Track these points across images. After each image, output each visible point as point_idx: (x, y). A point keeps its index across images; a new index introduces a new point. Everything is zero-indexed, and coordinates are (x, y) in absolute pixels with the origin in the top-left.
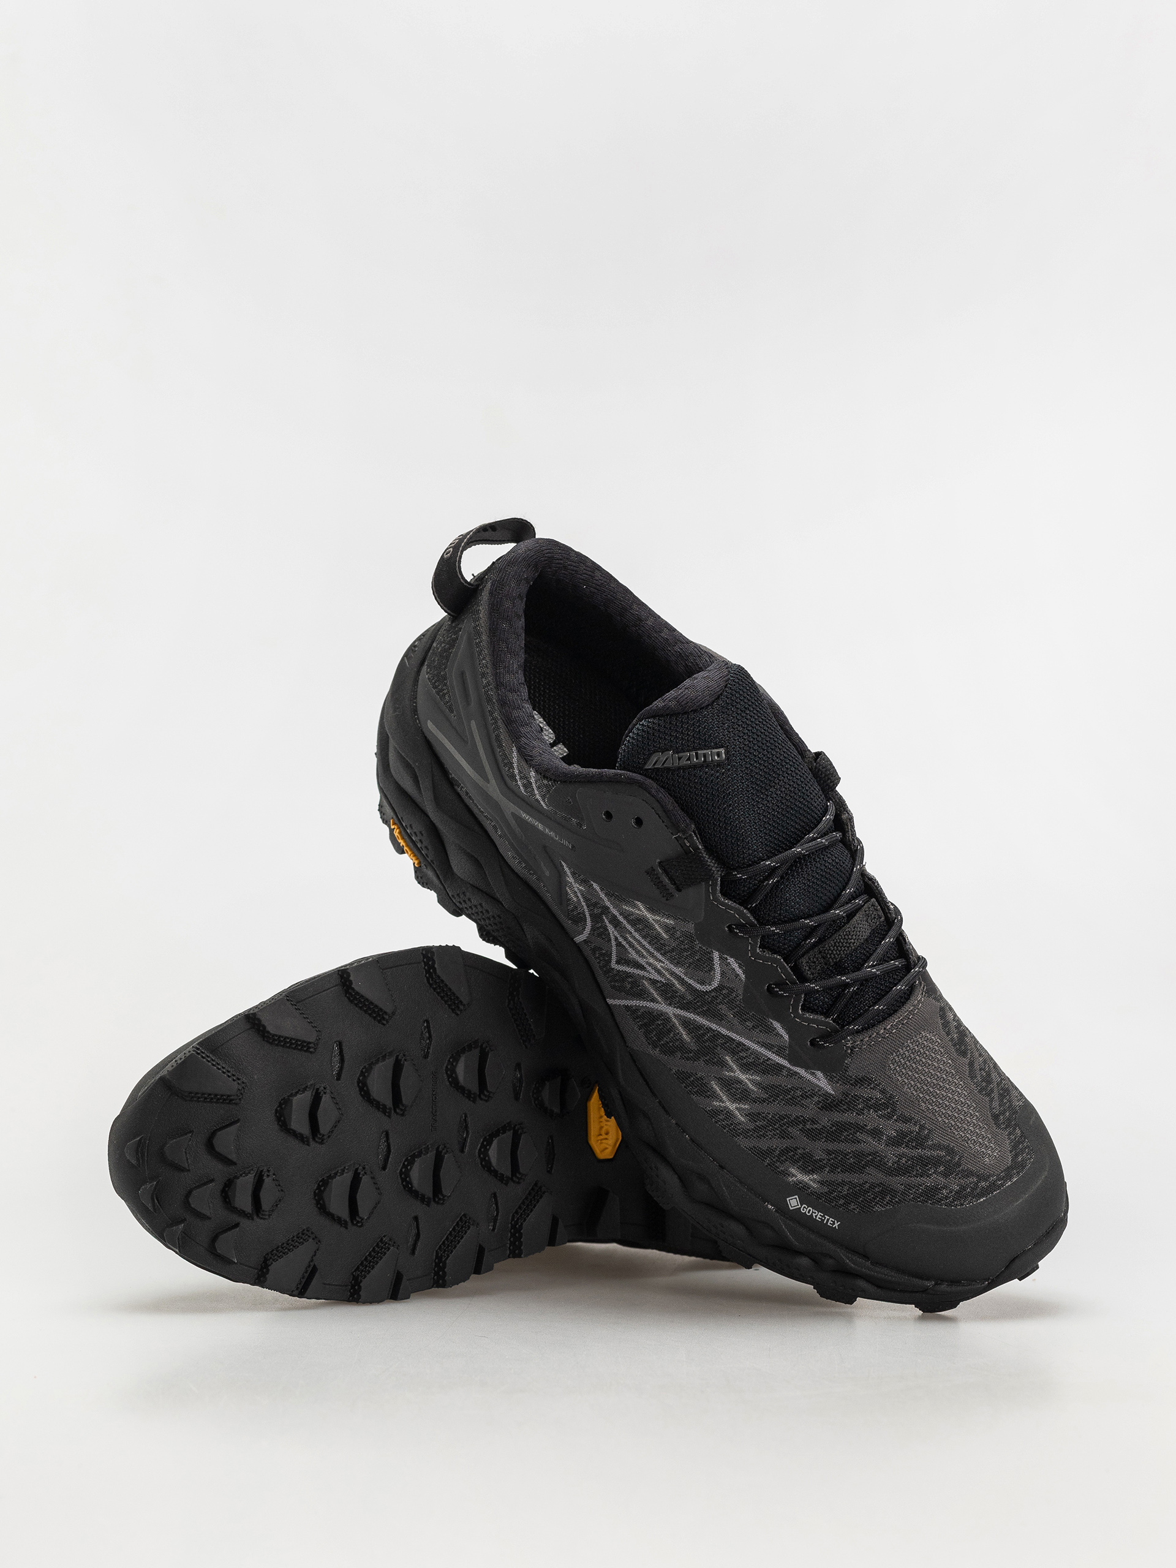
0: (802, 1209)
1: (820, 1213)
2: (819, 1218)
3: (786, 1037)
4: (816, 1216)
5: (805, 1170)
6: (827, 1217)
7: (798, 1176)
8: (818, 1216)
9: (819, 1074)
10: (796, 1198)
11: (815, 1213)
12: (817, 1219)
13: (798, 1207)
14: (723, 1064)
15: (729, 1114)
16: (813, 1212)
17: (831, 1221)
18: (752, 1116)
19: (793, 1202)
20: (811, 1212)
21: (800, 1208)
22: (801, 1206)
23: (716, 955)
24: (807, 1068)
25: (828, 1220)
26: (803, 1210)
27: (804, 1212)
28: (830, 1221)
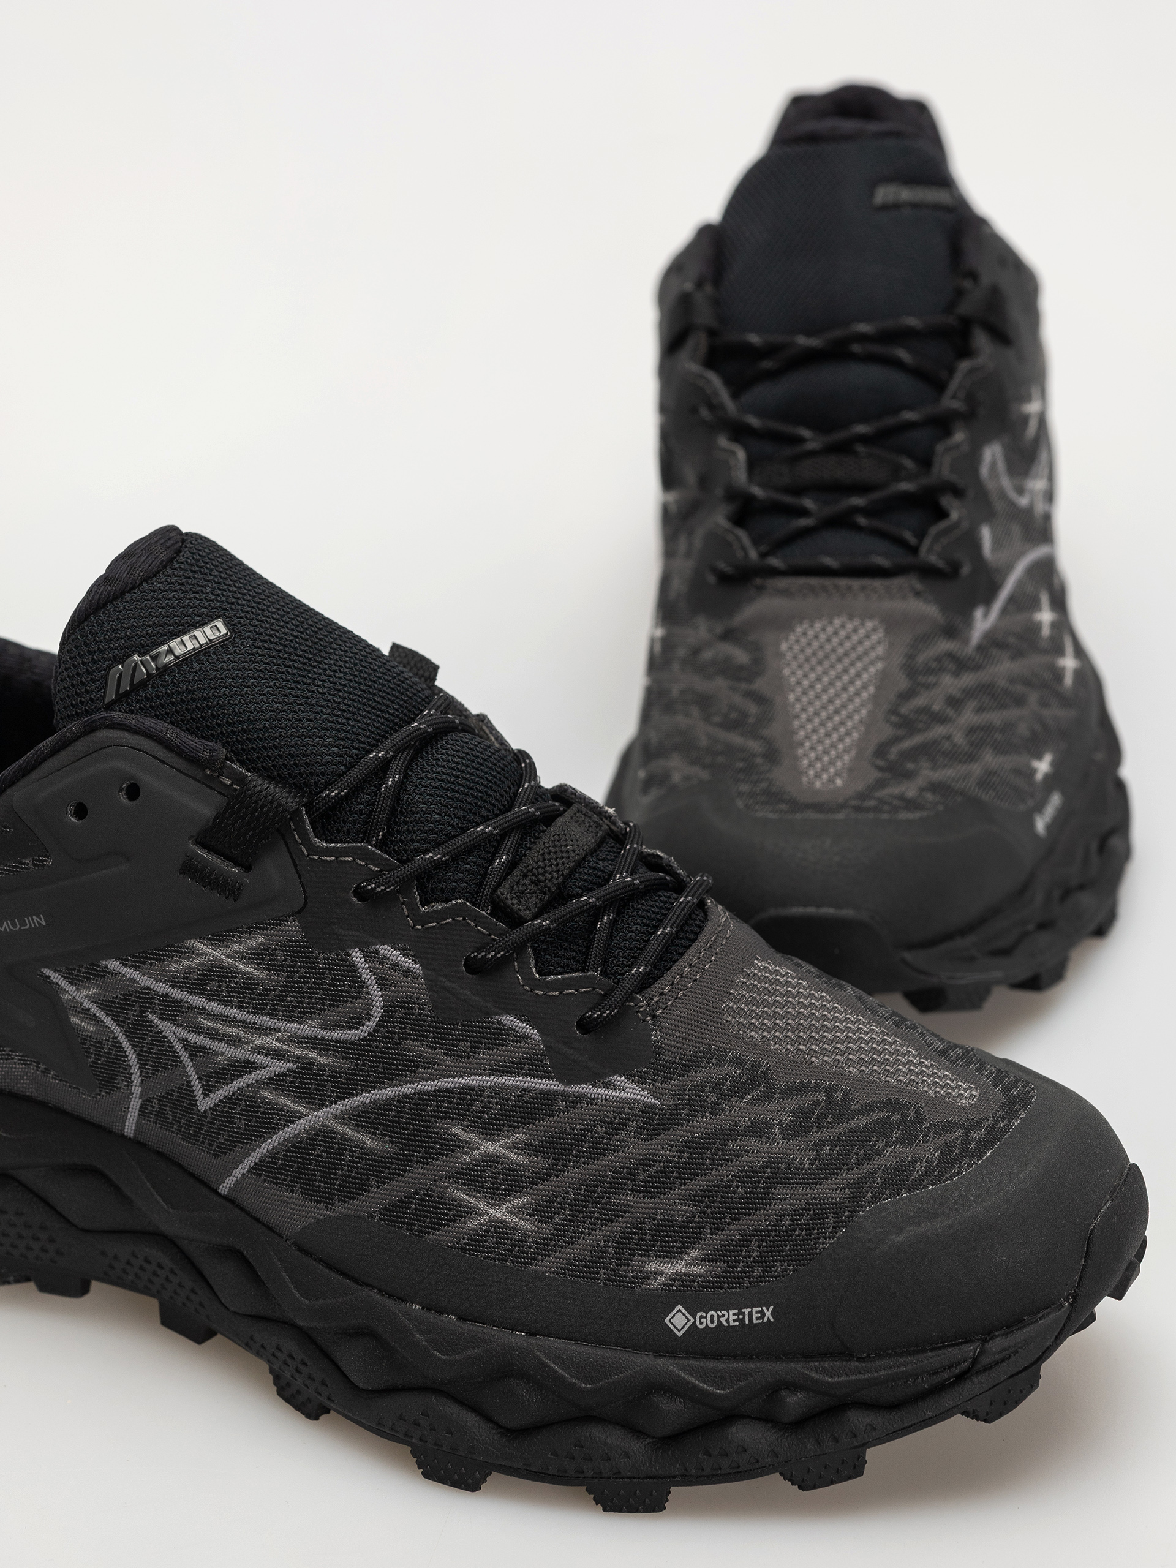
0: (698, 1323)
1: (731, 1312)
2: (734, 1321)
3: (534, 1033)
4: (727, 1321)
5: (670, 1254)
6: (746, 1311)
7: (666, 1269)
8: (729, 1317)
9: (619, 1080)
10: (680, 1310)
11: (723, 1316)
12: (732, 1324)
13: (689, 1324)
14: (454, 1145)
15: (499, 1229)
16: (719, 1317)
17: (757, 1312)
18: (540, 1212)
19: (679, 1320)
20: (716, 1319)
21: (694, 1323)
22: (694, 1317)
23: (356, 956)
24: (594, 1078)
25: (750, 1314)
26: (701, 1323)
27: (702, 1327)
28: (755, 1315)
